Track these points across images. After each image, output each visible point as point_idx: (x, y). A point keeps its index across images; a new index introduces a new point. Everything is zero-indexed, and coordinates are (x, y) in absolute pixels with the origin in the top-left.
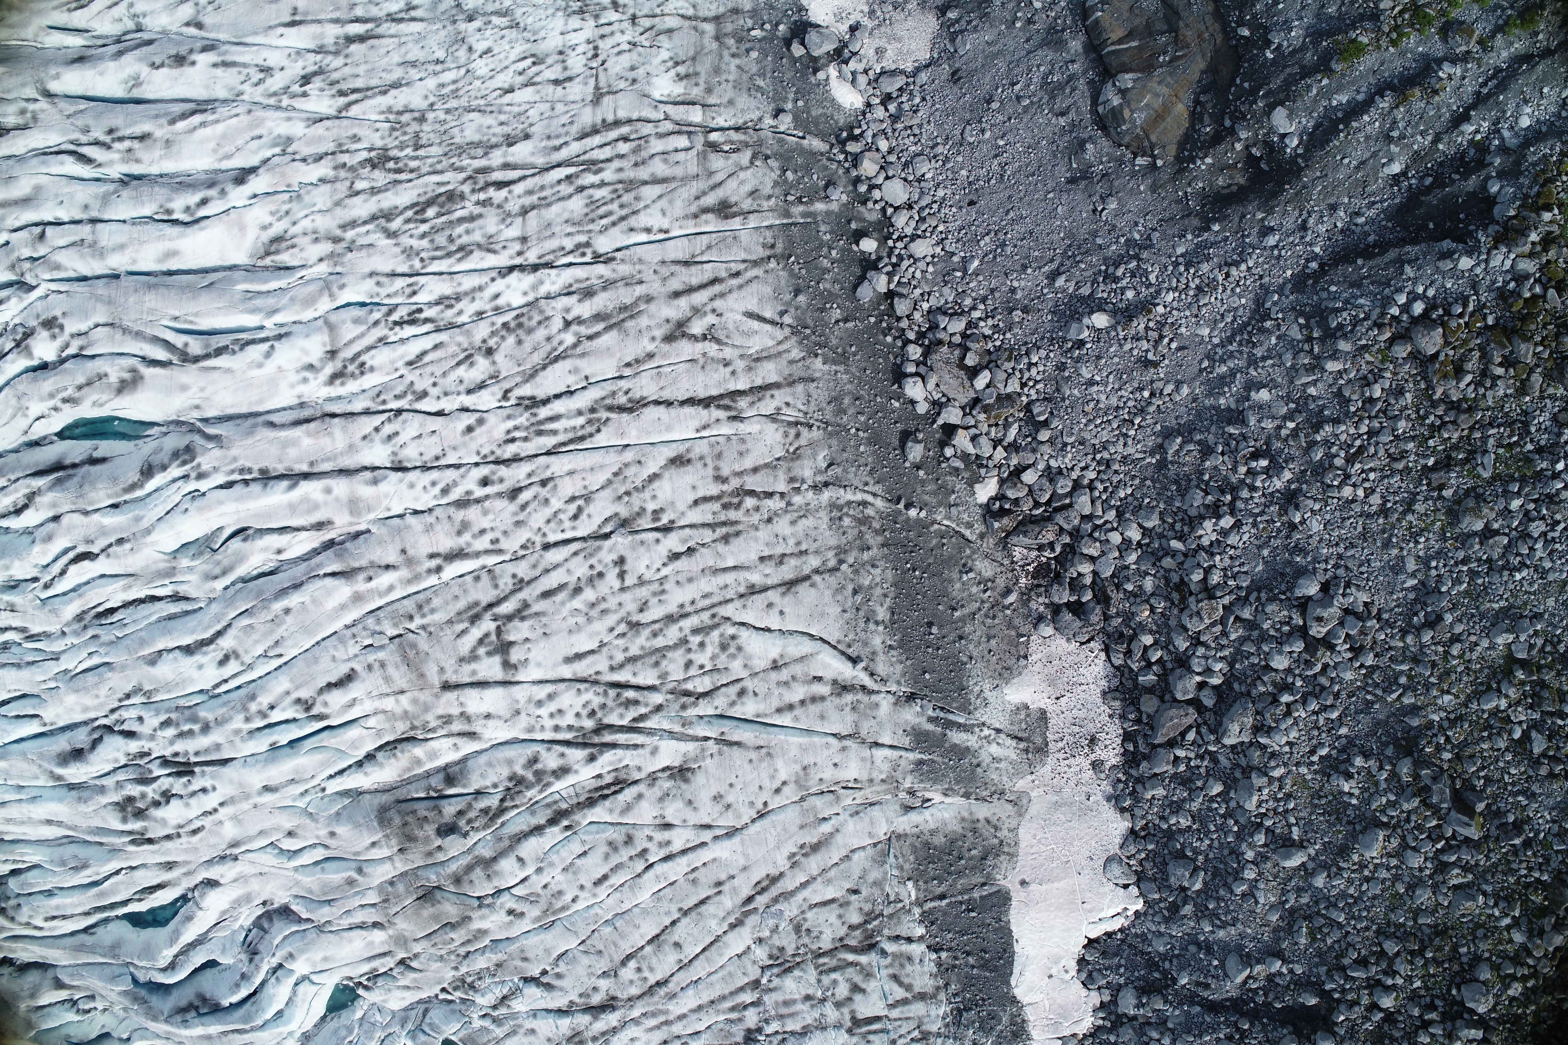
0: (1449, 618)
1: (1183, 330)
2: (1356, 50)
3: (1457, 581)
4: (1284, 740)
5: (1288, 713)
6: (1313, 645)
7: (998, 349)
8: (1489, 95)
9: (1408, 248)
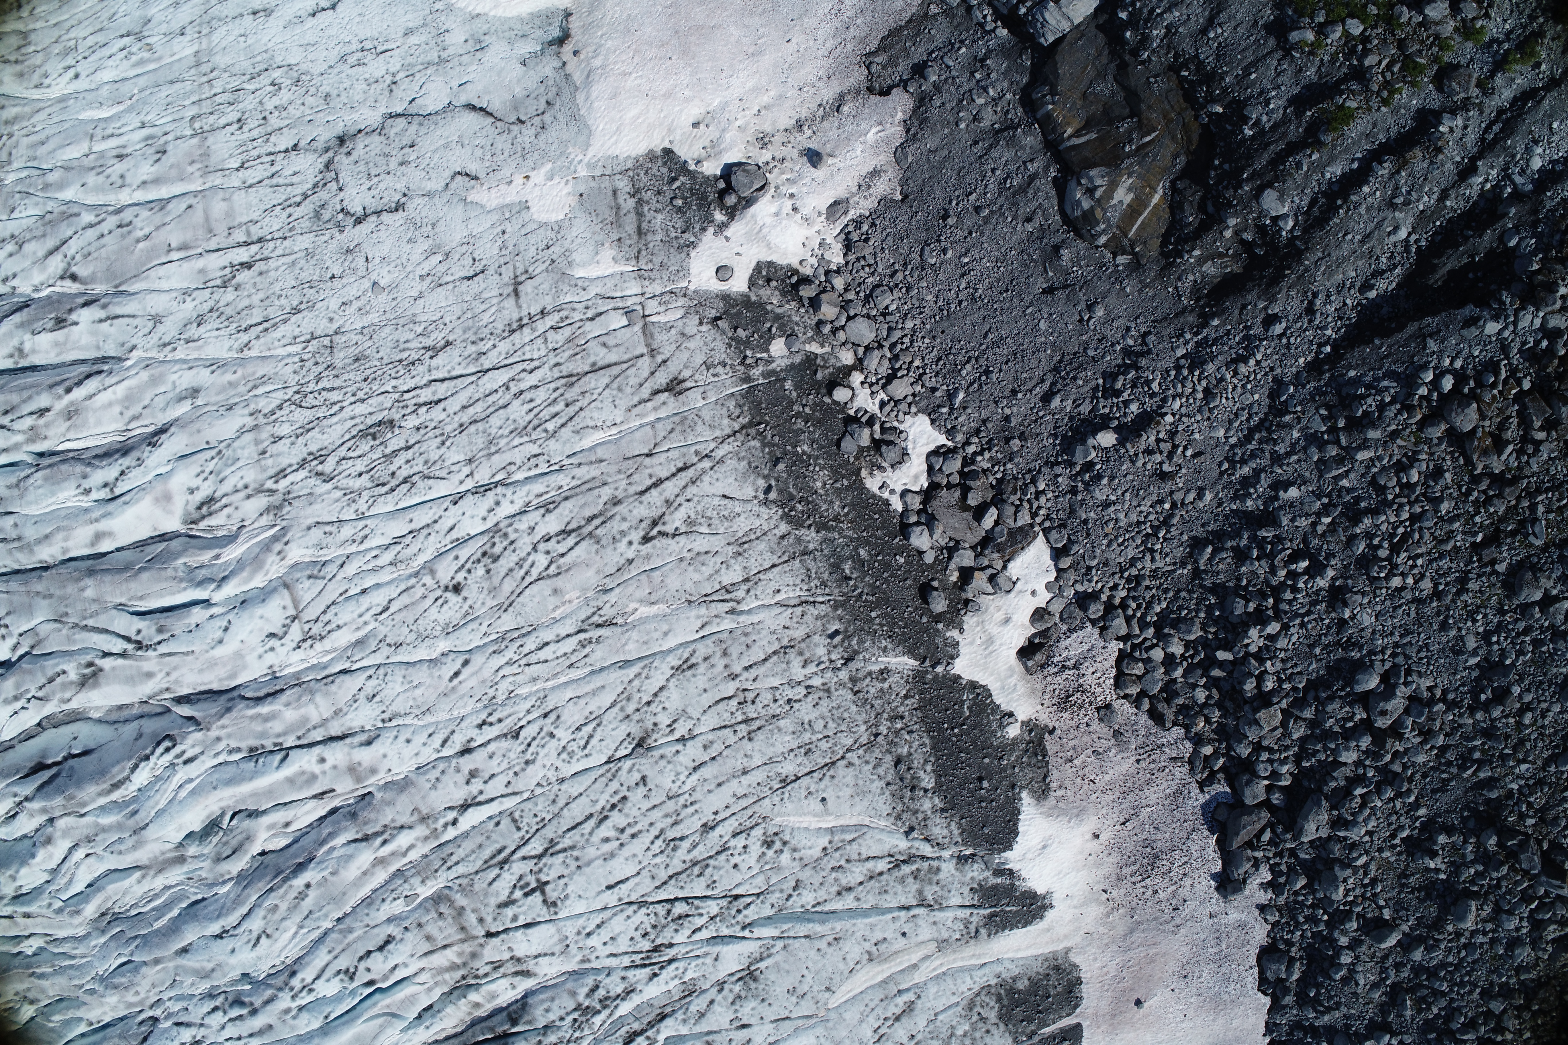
0: (1516, 690)
1: (1196, 436)
2: (1346, 116)
3: (1521, 653)
4: (1363, 832)
5: (1363, 806)
6: (1380, 737)
7: (1000, 481)
8: (1496, 141)
9: (1428, 320)
